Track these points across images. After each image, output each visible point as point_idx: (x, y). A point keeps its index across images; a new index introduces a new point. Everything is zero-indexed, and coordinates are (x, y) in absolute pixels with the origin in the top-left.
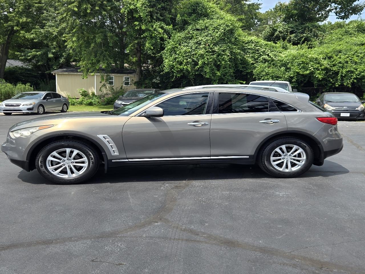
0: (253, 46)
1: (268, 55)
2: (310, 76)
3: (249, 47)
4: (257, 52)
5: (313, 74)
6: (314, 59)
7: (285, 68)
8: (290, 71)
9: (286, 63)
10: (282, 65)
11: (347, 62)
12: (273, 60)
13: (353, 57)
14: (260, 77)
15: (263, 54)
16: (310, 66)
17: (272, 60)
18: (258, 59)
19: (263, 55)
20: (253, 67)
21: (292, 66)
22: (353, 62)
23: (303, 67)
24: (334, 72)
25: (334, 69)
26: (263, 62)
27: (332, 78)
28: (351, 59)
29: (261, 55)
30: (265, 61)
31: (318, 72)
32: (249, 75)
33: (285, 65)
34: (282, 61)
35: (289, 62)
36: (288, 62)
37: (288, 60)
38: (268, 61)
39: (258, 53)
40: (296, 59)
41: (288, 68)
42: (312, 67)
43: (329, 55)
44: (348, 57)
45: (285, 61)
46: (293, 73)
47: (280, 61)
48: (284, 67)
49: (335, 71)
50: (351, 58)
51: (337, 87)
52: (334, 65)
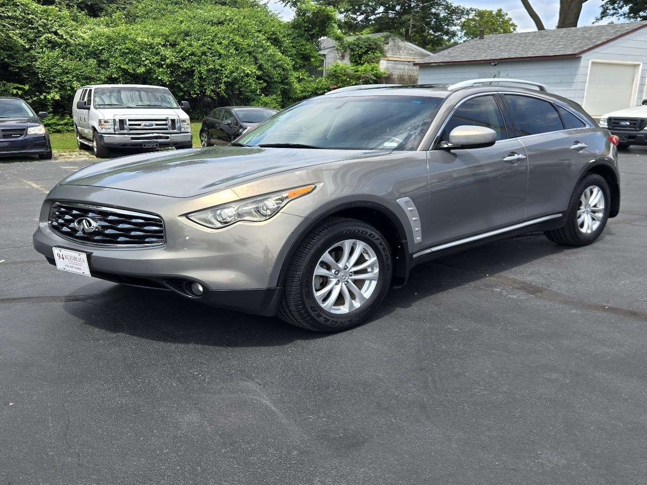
0: (18, 12)
1: (56, 33)
2: (146, 77)
3: (10, 14)
4: (30, 26)
5: (150, 73)
6: (147, 45)
7: (95, 61)
8: (109, 67)
9: (96, 50)
10: (88, 55)
11: (204, 53)
12: (68, 45)
13: (212, 45)
14: (52, 78)
15: (43, 31)
16: (144, 59)
17: (66, 44)
18: (35, 40)
19: (44, 33)
20: (29, 56)
21: (111, 56)
22: (215, 54)
23: (132, 61)
24: (185, 71)
25: (185, 65)
26: (49, 48)
27: (182, 82)
28: (210, 49)
29: (39, 31)
30: (53, 45)
31: (160, 70)
32: (25, 72)
33: (95, 54)
34: (88, 46)
35: (104, 49)
36: (100, 48)
37: (100, 45)
38: (60, 45)
39: (32, 28)
40: (114, 43)
41: (102, 61)
42: (148, 61)
43: (171, 39)
44: (203, 45)
45: (93, 47)
46: (115, 70)
47: (83, 46)
48: (94, 58)
49: (186, 69)
50: (210, 47)
51: (194, 98)
52: (183, 59)
